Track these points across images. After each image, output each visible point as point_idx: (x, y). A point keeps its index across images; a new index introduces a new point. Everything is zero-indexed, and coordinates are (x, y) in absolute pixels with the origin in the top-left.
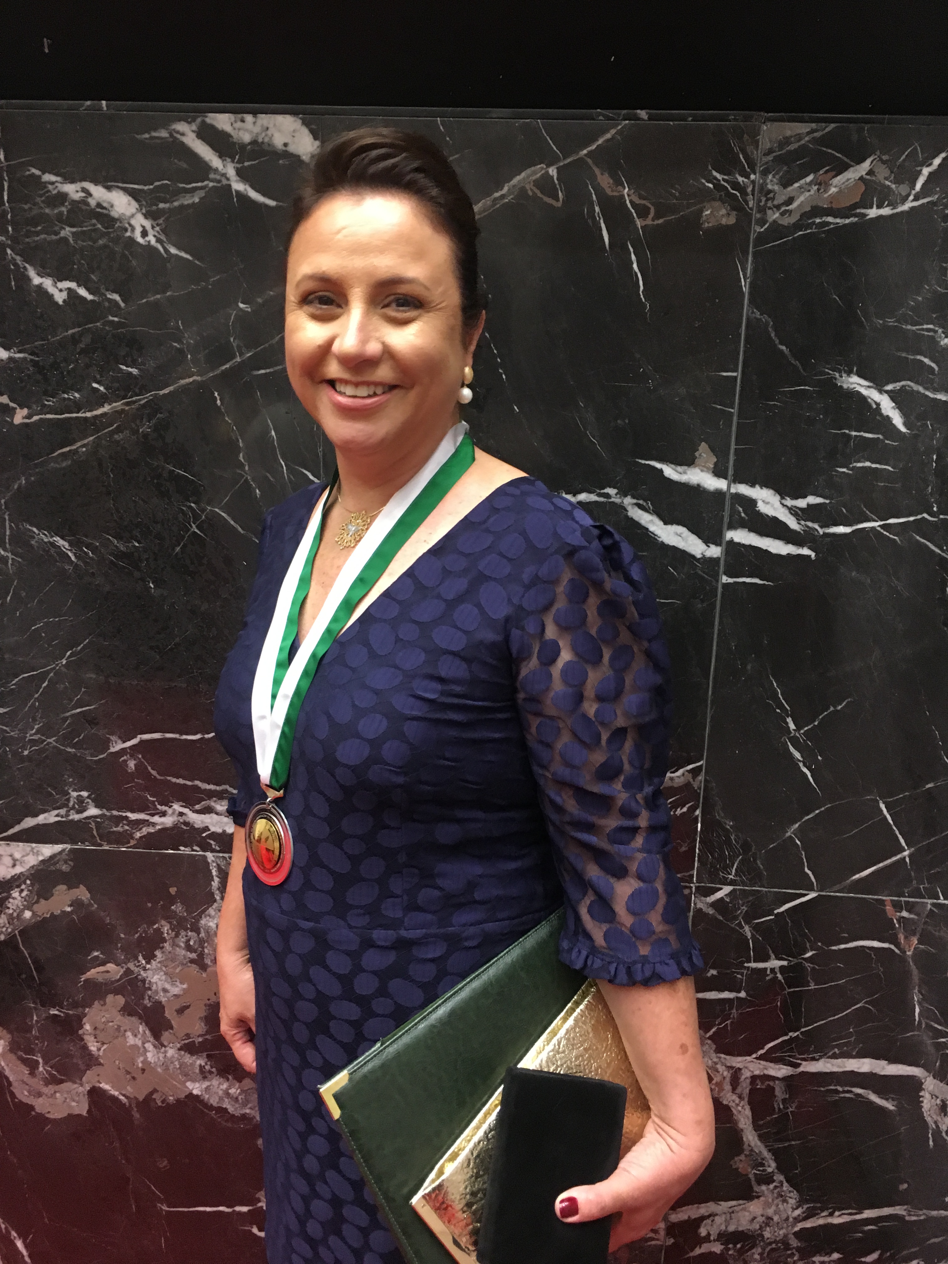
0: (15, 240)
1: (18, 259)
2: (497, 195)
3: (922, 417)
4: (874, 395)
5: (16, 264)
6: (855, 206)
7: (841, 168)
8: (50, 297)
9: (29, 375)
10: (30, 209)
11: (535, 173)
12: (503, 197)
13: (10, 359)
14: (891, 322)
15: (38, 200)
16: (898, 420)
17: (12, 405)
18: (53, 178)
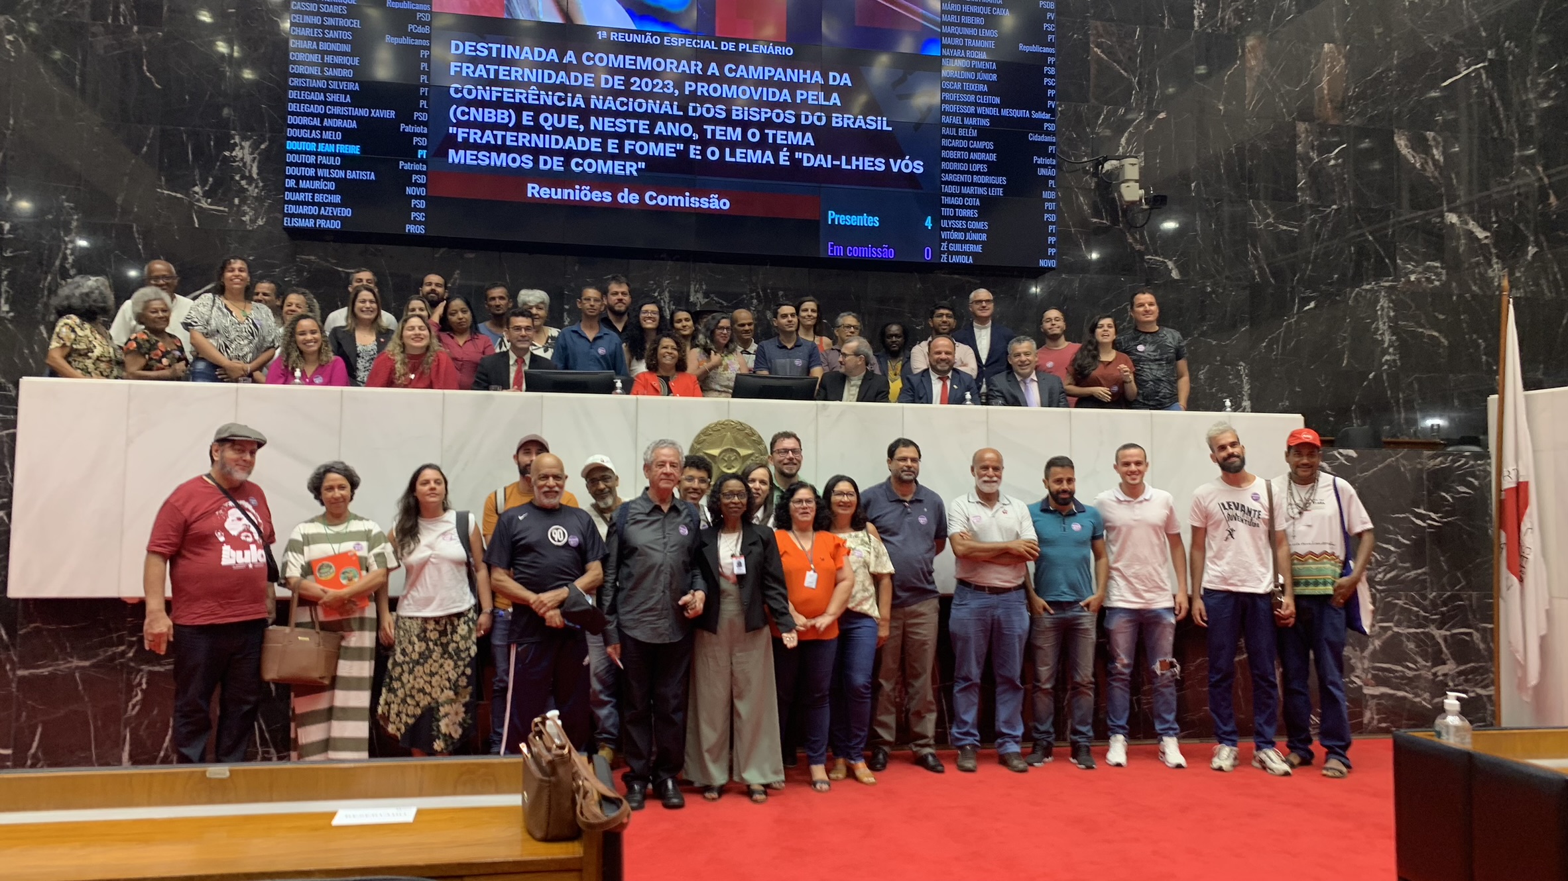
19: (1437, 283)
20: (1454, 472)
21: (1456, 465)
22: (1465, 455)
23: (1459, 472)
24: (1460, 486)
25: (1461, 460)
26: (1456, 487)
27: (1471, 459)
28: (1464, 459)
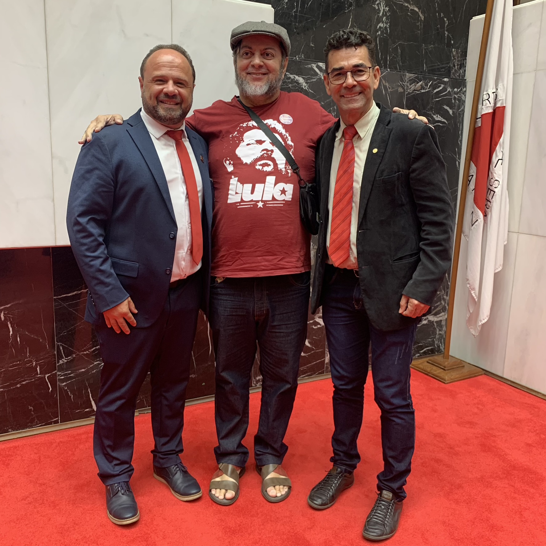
20: (432, 99)
21: (435, 91)
22: (444, 81)
23: (437, 99)
24: (436, 115)
25: (440, 86)
26: (432, 115)
27: (449, 86)
28: (442, 86)
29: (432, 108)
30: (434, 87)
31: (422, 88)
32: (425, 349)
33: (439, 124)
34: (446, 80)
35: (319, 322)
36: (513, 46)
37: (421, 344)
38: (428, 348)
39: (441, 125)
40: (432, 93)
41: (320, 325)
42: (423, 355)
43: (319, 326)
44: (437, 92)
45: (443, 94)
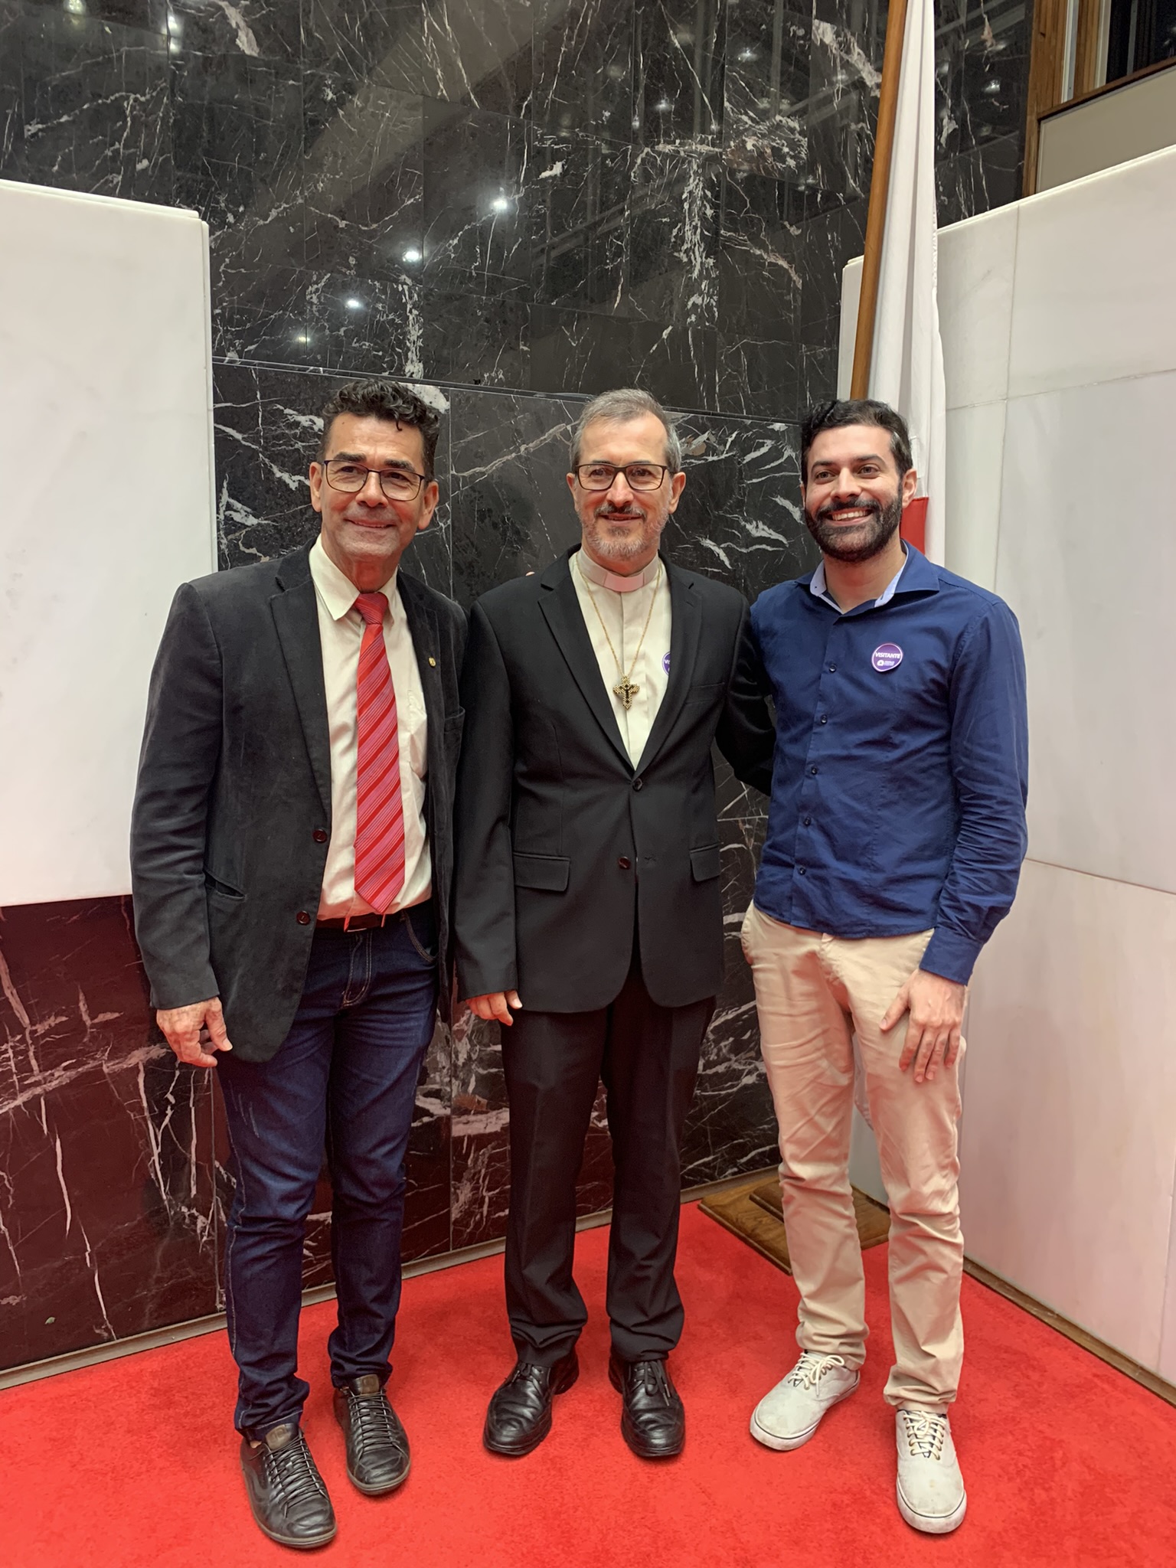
0: (265, 449)
1: (267, 460)
2: (542, 438)
3: (736, 561)
4: (716, 549)
5: (265, 464)
6: (703, 455)
7: (696, 436)
8: (287, 485)
9: (271, 536)
10: (276, 430)
11: (560, 428)
12: (545, 439)
13: (259, 524)
14: (721, 513)
15: (281, 424)
16: (727, 563)
17: (258, 554)
18: (291, 412)
19: (792, 163)
20: (741, 479)
21: (748, 458)
22: (773, 429)
23: (755, 481)
24: (754, 523)
25: (763, 445)
26: (743, 523)
27: (789, 443)
28: (769, 443)
29: (740, 504)
30: (744, 446)
31: (710, 449)
32: (753, 1153)
33: (764, 546)
34: (778, 426)
35: (427, 1106)
36: (940, 331)
37: (741, 1141)
38: (760, 1150)
39: (769, 548)
40: (739, 463)
41: (431, 1115)
42: (749, 1170)
43: (426, 1119)
44: (753, 460)
45: (773, 465)
